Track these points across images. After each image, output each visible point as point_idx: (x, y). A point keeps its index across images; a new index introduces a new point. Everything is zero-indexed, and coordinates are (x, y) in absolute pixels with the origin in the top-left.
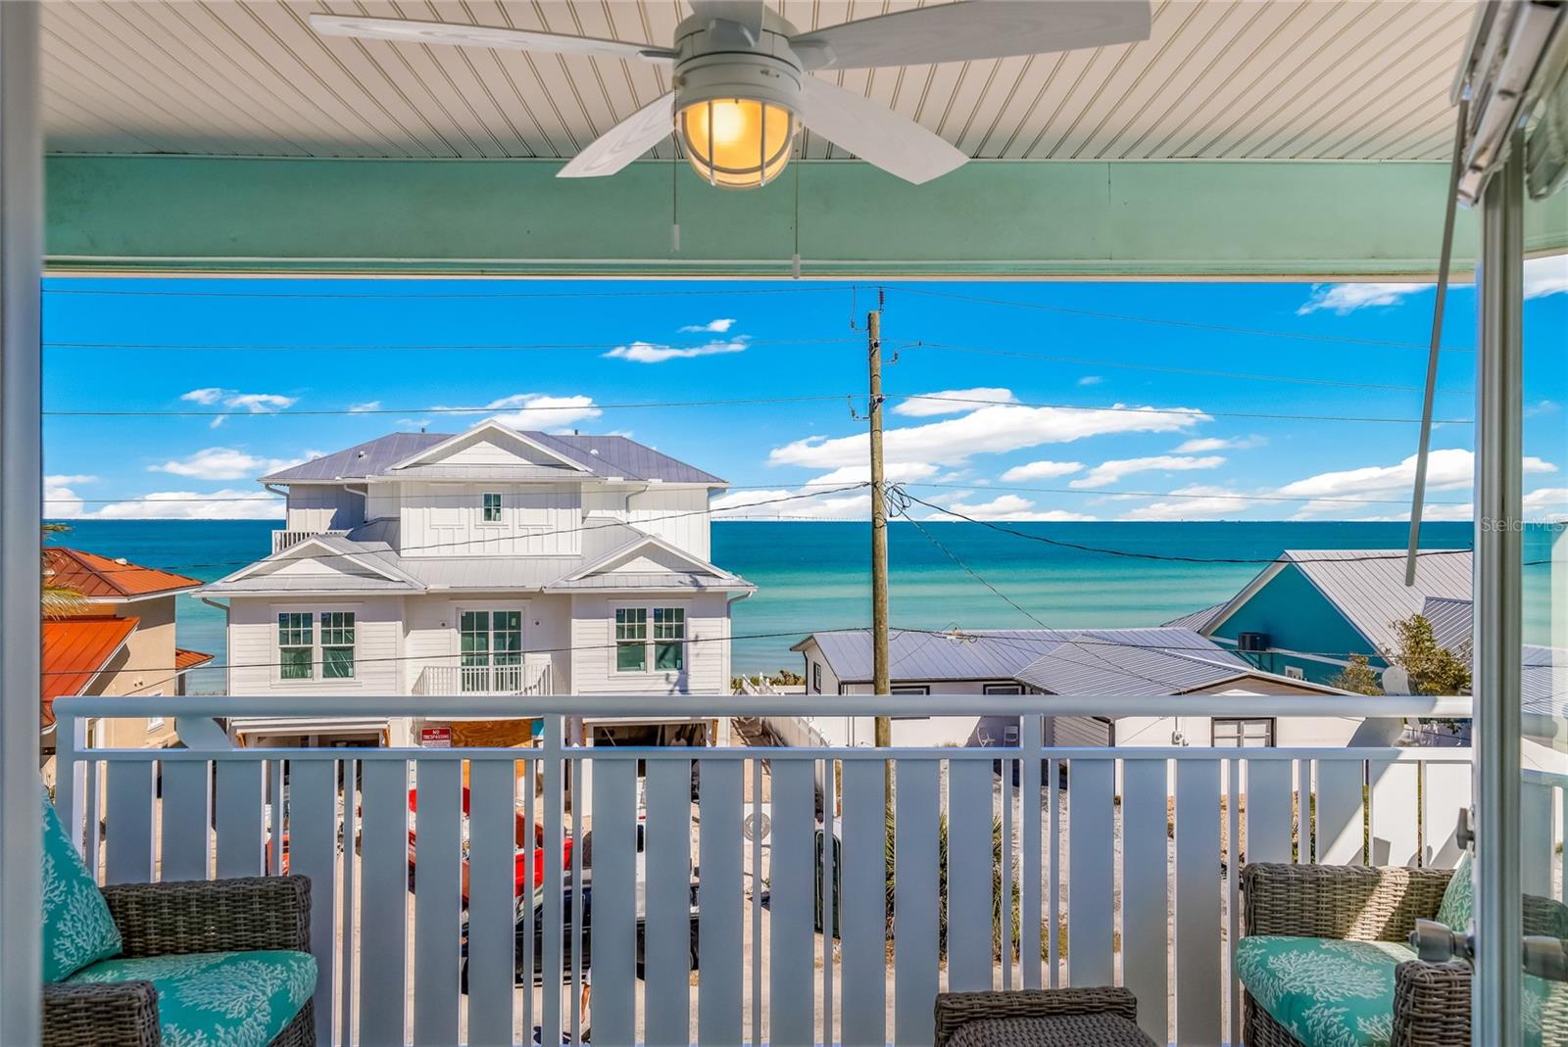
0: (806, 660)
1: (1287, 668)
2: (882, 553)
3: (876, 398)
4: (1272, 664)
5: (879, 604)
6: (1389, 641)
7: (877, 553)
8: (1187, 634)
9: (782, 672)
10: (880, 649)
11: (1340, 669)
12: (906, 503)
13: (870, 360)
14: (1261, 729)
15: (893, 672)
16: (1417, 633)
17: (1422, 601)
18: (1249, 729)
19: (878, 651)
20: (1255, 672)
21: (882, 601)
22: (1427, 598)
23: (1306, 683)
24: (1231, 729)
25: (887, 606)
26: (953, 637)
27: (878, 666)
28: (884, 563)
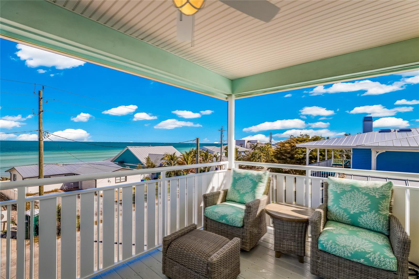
0: (11, 174)
1: (127, 167)
2: (42, 147)
3: (41, 111)
4: (124, 166)
5: (41, 159)
6: (144, 161)
7: (40, 147)
8: (109, 162)
9: (1, 177)
10: (41, 169)
11: (137, 166)
12: (49, 135)
13: (39, 101)
14: (124, 177)
15: (44, 174)
16: (148, 159)
17: (148, 154)
18: (122, 178)
19: (40, 169)
20: (122, 168)
21: (42, 157)
22: (149, 154)
23: (130, 169)
24: (119, 178)
25: (43, 159)
26: (61, 165)
27: (40, 173)
28: (42, 149)
